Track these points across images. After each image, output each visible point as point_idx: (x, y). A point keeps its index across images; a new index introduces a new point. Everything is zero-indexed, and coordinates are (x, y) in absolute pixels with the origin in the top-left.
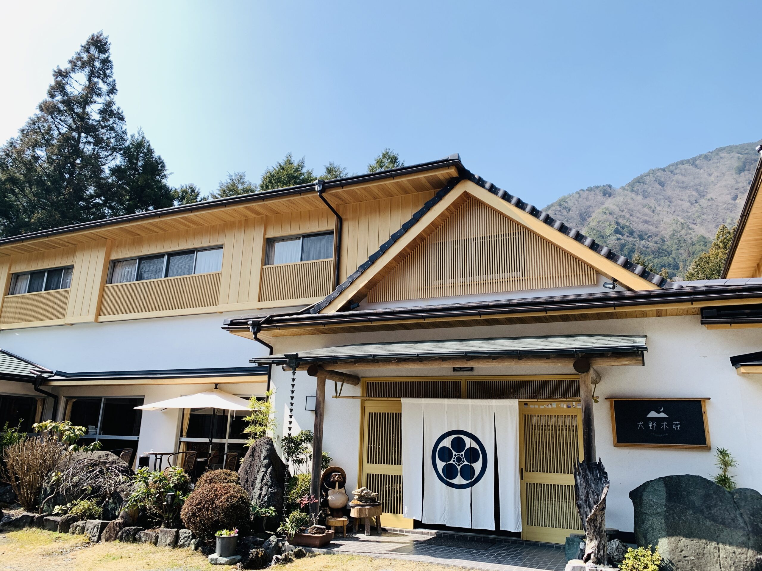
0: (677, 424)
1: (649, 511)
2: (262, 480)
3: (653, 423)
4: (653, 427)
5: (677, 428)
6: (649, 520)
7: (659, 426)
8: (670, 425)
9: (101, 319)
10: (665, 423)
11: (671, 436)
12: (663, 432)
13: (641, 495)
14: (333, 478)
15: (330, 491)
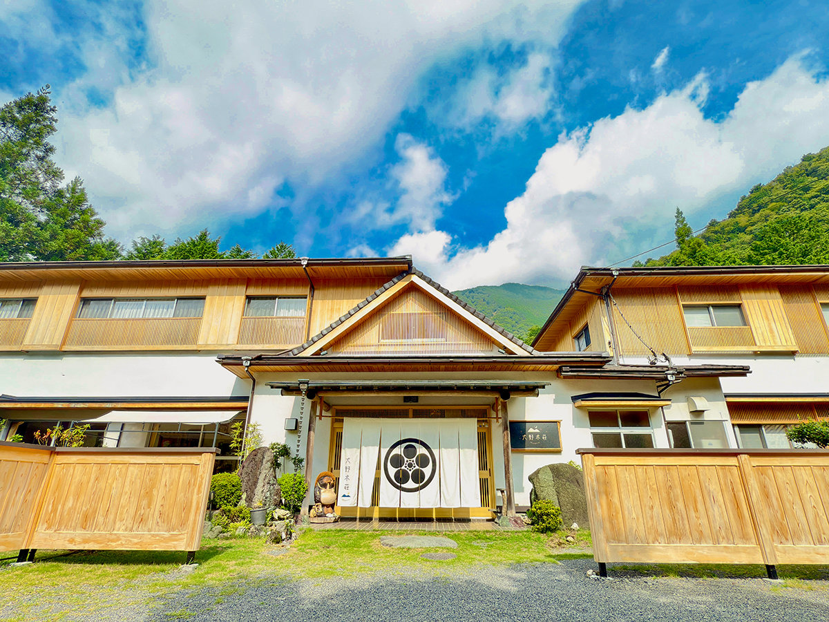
0: (545, 436)
1: (545, 484)
2: (264, 479)
3: (533, 436)
4: (531, 438)
5: (545, 438)
6: (545, 490)
7: (535, 437)
8: (541, 437)
9: (66, 348)
10: (538, 436)
11: (542, 444)
12: (537, 441)
13: (537, 476)
14: (325, 480)
15: (323, 490)
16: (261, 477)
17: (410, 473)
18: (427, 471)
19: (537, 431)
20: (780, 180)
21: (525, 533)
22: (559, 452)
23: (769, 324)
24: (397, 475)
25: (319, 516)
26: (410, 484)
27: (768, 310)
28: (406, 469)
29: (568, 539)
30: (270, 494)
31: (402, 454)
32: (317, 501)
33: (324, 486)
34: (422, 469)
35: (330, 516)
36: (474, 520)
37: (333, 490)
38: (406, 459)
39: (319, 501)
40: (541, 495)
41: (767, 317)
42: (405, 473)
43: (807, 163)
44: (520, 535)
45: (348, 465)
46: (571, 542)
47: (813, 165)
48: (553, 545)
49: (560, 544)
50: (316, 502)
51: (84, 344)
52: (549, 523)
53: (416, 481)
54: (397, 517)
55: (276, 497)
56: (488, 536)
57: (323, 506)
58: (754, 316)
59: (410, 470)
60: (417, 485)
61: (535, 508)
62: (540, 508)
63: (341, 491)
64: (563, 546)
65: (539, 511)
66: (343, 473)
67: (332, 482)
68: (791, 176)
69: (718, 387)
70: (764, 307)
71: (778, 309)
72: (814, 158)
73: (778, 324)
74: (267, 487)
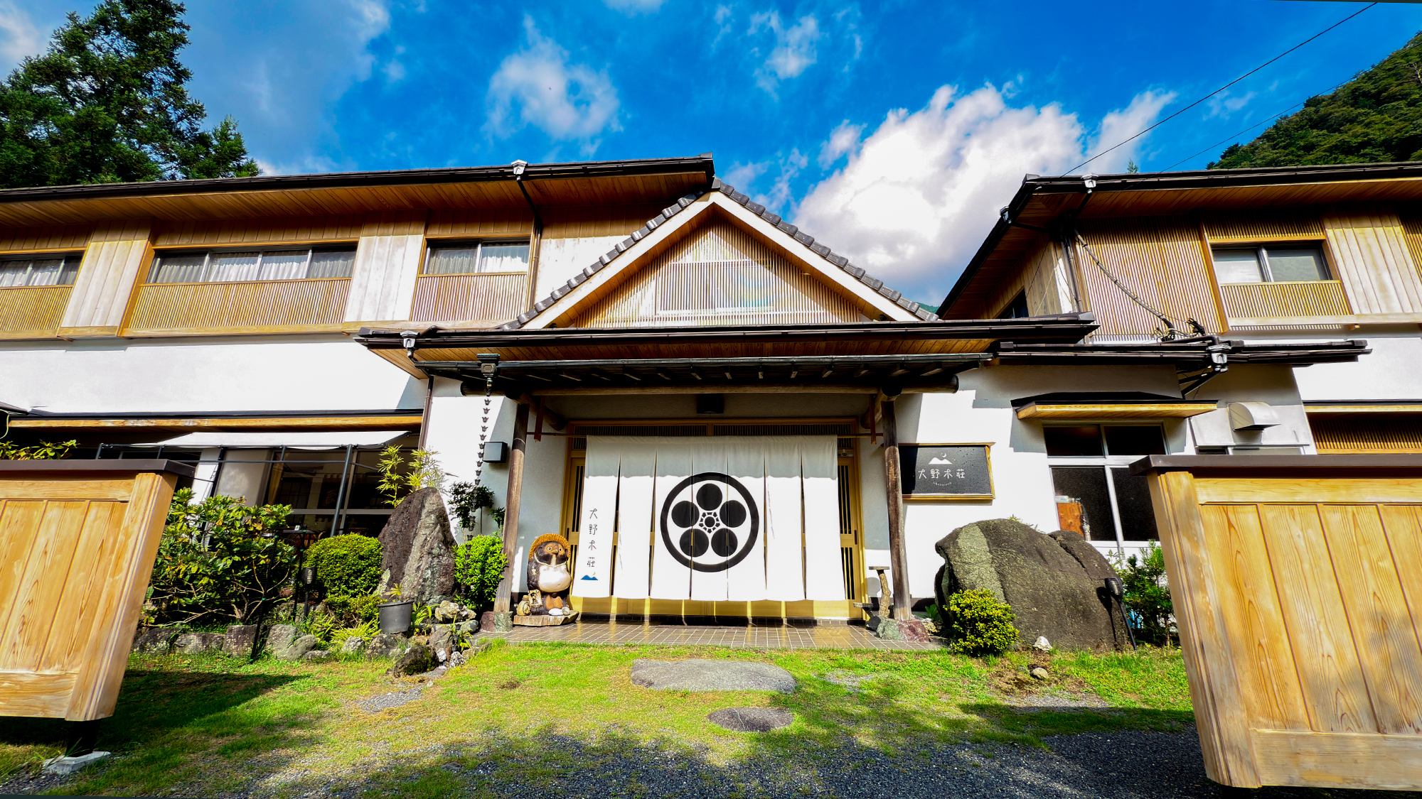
0: (961, 472)
1: (972, 560)
2: (423, 546)
3: (936, 471)
4: (936, 475)
5: (961, 476)
6: (974, 570)
7: (942, 473)
8: (954, 472)
9: (129, 332)
10: (948, 471)
11: (955, 485)
12: (946, 480)
13: (955, 543)
14: (548, 550)
15: (544, 567)
16: (417, 543)
17: (710, 536)
18: (742, 533)
19: (946, 462)
20: (1267, 137)
21: (937, 658)
22: (987, 501)
23: (1379, 276)
24: (684, 541)
25: (534, 614)
26: (710, 557)
27: (1376, 249)
28: (701, 529)
29: (1037, 671)
30: (433, 573)
31: (695, 502)
32: (532, 585)
33: (547, 559)
34: (733, 529)
35: (557, 612)
36: (826, 622)
37: (563, 566)
38: (701, 511)
39: (536, 587)
40: (966, 580)
41: (1375, 264)
42: (700, 536)
43: (1313, 109)
44: (928, 659)
45: (593, 521)
46: (1043, 679)
47: (1322, 111)
48: (1005, 686)
49: (1020, 684)
50: (530, 589)
51: (159, 326)
52: (992, 639)
53: (720, 550)
54: (683, 614)
55: (442, 579)
56: (858, 661)
57: (544, 594)
58: (1349, 262)
59: (710, 531)
60: (722, 560)
61: (958, 605)
62: (969, 606)
63: (581, 568)
64: (1027, 688)
65: (967, 613)
66: (584, 536)
67: (562, 553)
68: (1286, 130)
69: (1289, 385)
70: (1369, 245)
71: (1396, 248)
72: (1324, 101)
73: (1396, 275)
74: (429, 559)
